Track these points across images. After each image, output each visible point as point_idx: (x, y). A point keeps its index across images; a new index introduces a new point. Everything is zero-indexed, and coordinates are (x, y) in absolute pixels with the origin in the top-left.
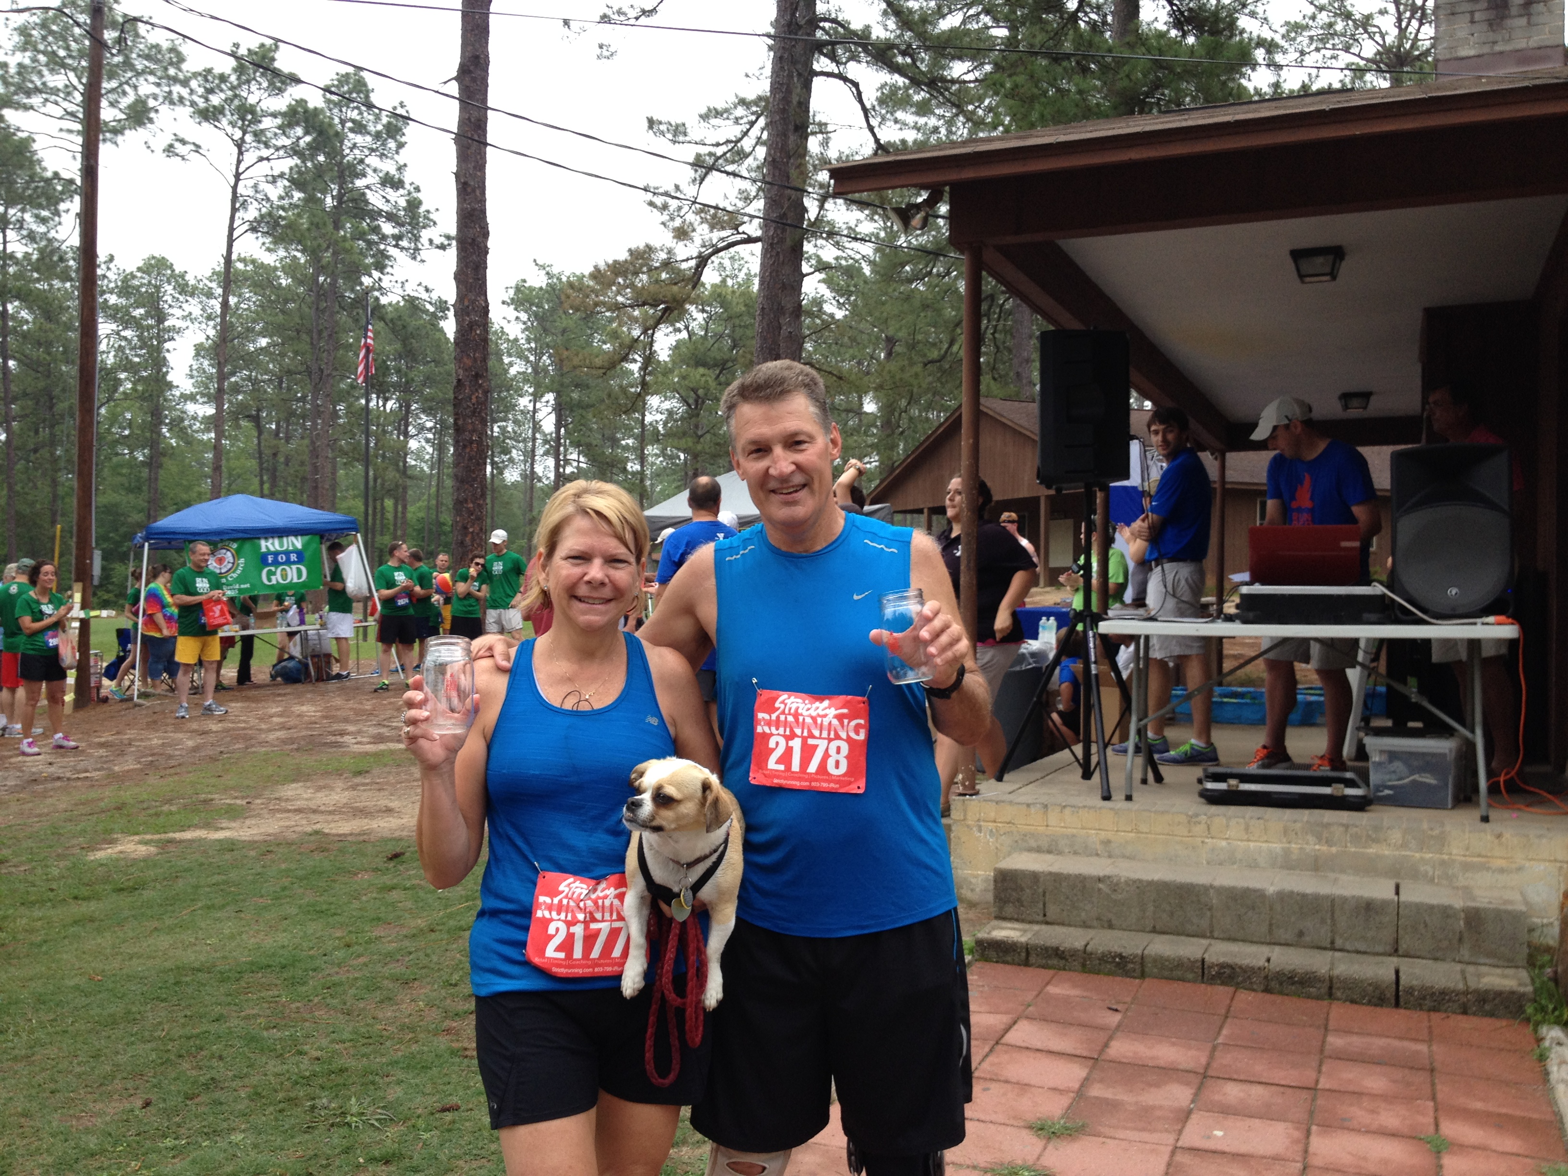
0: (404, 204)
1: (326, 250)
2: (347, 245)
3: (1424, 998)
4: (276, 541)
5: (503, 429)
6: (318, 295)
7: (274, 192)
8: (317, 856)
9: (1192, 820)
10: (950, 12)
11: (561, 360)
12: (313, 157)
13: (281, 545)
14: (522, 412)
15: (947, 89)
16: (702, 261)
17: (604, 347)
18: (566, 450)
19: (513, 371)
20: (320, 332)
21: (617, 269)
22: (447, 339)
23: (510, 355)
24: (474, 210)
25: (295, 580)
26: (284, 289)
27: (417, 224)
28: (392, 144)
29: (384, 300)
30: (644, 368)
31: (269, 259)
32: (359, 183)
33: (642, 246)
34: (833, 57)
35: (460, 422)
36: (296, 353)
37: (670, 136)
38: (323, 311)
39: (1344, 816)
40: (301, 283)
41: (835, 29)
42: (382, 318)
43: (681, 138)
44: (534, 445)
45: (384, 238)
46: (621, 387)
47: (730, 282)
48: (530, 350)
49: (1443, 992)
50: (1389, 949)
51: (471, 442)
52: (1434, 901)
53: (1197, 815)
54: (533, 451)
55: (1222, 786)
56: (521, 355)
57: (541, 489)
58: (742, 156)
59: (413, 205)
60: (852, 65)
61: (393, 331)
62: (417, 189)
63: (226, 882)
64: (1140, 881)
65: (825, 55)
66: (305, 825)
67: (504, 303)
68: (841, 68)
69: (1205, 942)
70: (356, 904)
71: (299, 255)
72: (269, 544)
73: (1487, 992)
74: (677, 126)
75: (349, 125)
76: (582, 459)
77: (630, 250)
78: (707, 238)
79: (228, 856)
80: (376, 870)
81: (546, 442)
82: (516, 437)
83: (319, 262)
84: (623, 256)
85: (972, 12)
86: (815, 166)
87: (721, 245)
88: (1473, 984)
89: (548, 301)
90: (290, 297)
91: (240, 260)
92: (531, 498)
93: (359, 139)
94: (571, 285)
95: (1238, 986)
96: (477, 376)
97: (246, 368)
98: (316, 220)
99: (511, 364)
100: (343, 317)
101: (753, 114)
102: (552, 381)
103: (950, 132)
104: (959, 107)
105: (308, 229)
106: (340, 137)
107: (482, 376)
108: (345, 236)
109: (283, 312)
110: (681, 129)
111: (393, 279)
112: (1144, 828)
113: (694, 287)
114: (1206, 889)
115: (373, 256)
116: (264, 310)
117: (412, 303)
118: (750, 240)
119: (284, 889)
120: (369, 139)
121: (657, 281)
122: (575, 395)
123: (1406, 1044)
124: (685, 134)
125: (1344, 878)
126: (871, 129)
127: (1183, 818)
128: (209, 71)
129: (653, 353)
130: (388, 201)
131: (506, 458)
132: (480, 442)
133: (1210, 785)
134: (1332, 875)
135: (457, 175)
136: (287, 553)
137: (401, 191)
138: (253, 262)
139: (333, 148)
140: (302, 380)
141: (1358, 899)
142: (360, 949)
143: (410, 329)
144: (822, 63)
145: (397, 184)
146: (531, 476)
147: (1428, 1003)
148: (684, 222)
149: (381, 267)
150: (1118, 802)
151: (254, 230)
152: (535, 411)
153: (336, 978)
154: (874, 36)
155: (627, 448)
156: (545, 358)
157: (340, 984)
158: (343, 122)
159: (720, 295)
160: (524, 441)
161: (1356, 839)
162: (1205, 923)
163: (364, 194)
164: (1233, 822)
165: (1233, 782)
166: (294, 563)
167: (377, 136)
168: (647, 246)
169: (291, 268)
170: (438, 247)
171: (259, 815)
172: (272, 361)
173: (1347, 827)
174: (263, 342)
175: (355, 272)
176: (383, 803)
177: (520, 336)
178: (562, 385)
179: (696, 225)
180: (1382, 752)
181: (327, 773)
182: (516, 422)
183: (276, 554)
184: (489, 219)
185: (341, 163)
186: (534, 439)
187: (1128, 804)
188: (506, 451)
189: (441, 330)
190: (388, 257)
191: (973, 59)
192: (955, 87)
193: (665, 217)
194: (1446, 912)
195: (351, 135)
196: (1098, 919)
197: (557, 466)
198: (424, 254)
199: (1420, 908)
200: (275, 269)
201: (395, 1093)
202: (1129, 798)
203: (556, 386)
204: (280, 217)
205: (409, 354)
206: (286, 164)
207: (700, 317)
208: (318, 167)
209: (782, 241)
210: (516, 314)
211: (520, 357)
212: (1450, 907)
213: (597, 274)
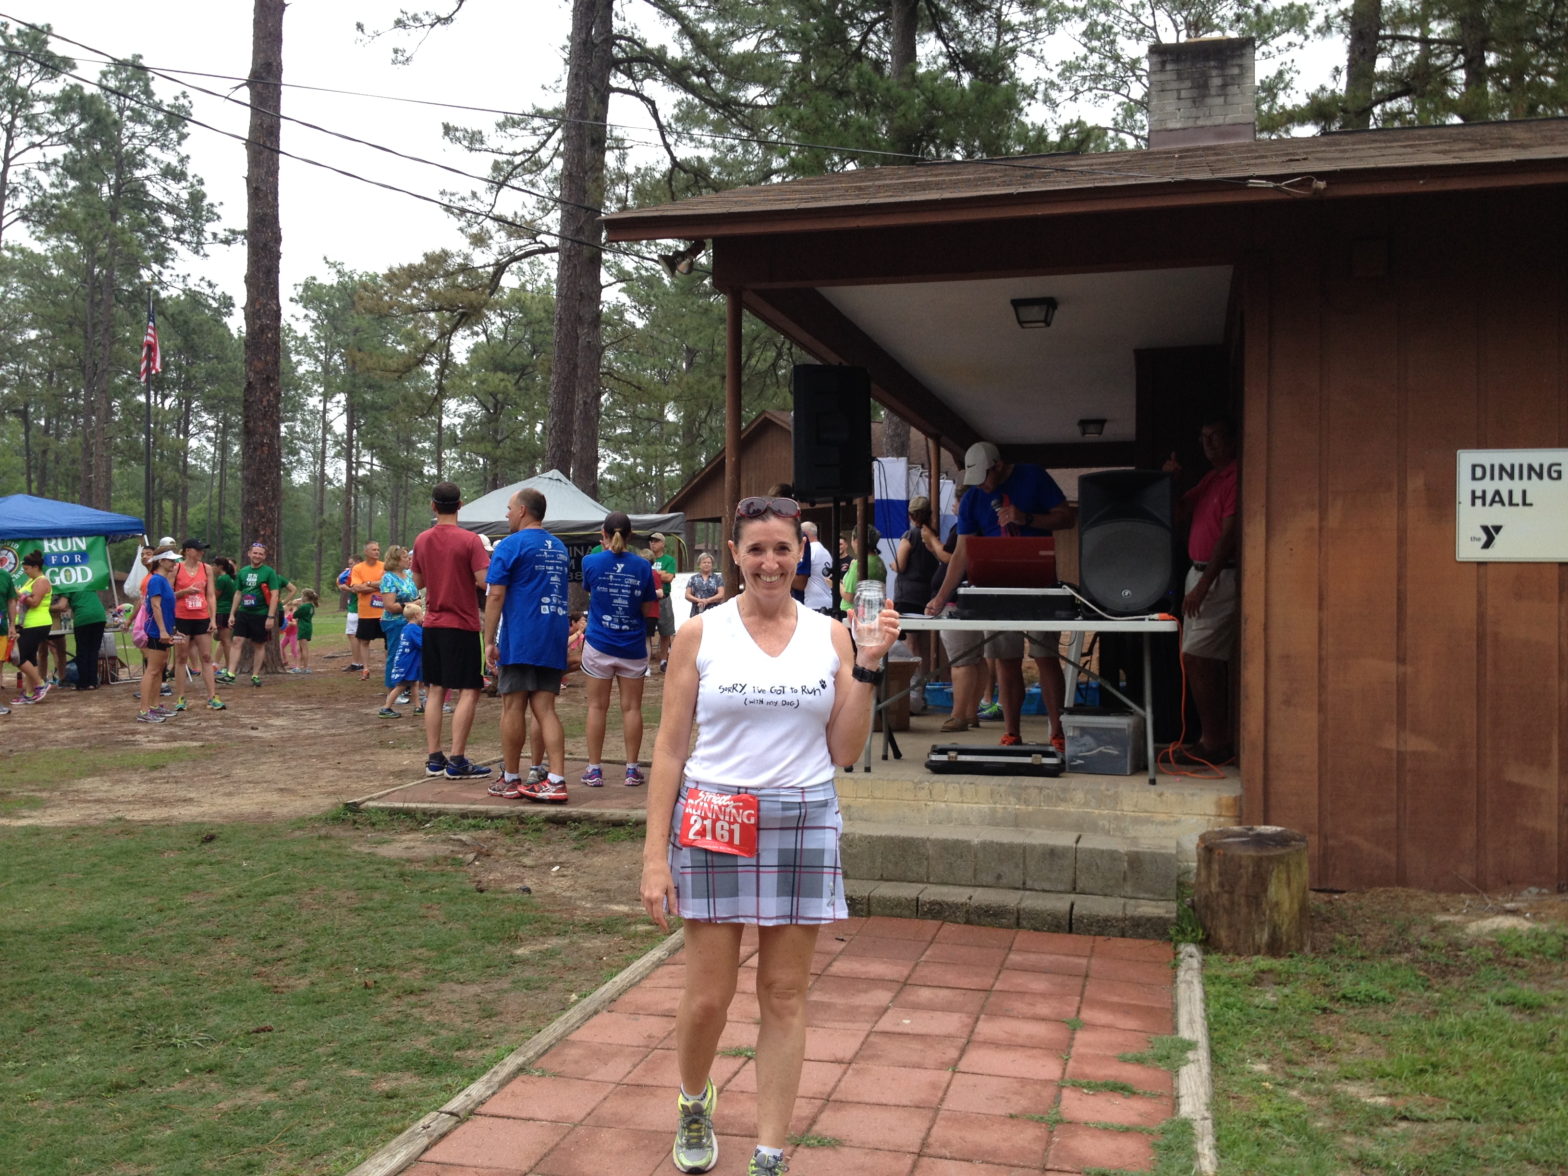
0: (187, 197)
1: (102, 241)
2: (126, 237)
3: (1091, 925)
4: (60, 542)
5: (291, 430)
6: (93, 288)
7: (45, 180)
8: (123, 839)
9: (917, 786)
10: (744, 35)
11: (354, 362)
12: (88, 145)
13: (65, 546)
14: (311, 412)
15: (740, 112)
16: (500, 268)
17: (400, 348)
18: (358, 452)
19: (301, 370)
20: (94, 326)
21: (412, 273)
22: (231, 335)
23: (298, 353)
24: (266, 215)
25: (80, 580)
26: (55, 279)
27: (201, 217)
28: (173, 135)
29: (164, 294)
30: (440, 372)
31: (39, 248)
32: (138, 173)
33: (438, 251)
34: (630, 75)
35: (251, 425)
36: (68, 346)
37: (466, 143)
38: (98, 304)
39: (1040, 781)
40: (74, 274)
41: (632, 49)
42: (162, 313)
43: (477, 146)
44: (324, 447)
45: (164, 230)
46: (416, 389)
47: (529, 287)
48: (320, 349)
49: (1106, 920)
50: (1069, 887)
51: (262, 445)
52: (1104, 847)
53: (921, 782)
54: (323, 452)
55: (944, 758)
56: (310, 353)
57: (332, 492)
58: (540, 166)
59: (197, 198)
60: (648, 83)
61: (173, 325)
62: (201, 182)
63: (35, 862)
64: (871, 837)
65: (622, 72)
66: (106, 814)
67: (292, 300)
68: (638, 84)
69: (921, 886)
70: (165, 877)
71: (72, 244)
72: (52, 545)
73: (1140, 918)
74: (474, 133)
75: (128, 113)
76: (375, 461)
77: (425, 255)
78: (504, 245)
79: (35, 840)
80: (181, 849)
81: (337, 443)
82: (305, 438)
83: (94, 252)
84: (418, 260)
85: (765, 36)
86: (612, 181)
87: (519, 253)
88: (1130, 912)
89: (338, 299)
90: (61, 288)
91: (7, 248)
92: (322, 501)
93: (138, 129)
94: (364, 286)
95: (945, 920)
96: (268, 379)
97: (13, 361)
98: (92, 210)
99: (299, 363)
100: (119, 311)
101: (550, 125)
102: (344, 381)
103: (746, 151)
104: (753, 130)
105: (85, 220)
106: (118, 125)
107: (273, 380)
108: (123, 228)
109: (54, 303)
110: (478, 137)
111: (174, 273)
112: (878, 794)
113: (491, 294)
114: (924, 841)
115: (152, 249)
116: (33, 302)
117: (194, 299)
118: (546, 250)
119: (94, 865)
120: (149, 128)
121: (454, 286)
122: (368, 397)
123: (1071, 959)
124: (482, 142)
125: (1038, 831)
126: (667, 147)
127: (910, 785)
129: (449, 355)
130: (169, 193)
131: (294, 459)
132: (271, 446)
133: (934, 758)
134: (1028, 830)
135: (248, 180)
136: (72, 554)
137: (183, 184)
138: (22, 251)
139: (111, 136)
140: (74, 375)
141: (1044, 846)
142: (173, 913)
143: (192, 325)
144: (618, 80)
145: (179, 176)
146: (321, 478)
147: (1095, 928)
148: (482, 228)
149: (161, 260)
150: (859, 773)
151: (24, 218)
152: (325, 411)
153: (152, 937)
154: (669, 56)
155: (423, 451)
156: (336, 357)
157: (158, 940)
158: (121, 110)
159: (519, 300)
160: (314, 441)
161: (1048, 799)
162: (923, 871)
163: (144, 185)
164: (950, 787)
165: (953, 754)
166: (78, 564)
167: (158, 126)
168: (443, 251)
169: (64, 258)
170: (221, 242)
171: (59, 805)
172: (42, 354)
173: (1041, 789)
174: (33, 334)
175: (133, 265)
176: (182, 794)
177: (309, 334)
178: (354, 385)
179: (493, 233)
180: (1075, 728)
181: (122, 768)
182: (304, 422)
183: (60, 555)
184: (282, 224)
185: (119, 152)
186: (324, 440)
187: (867, 775)
188: (294, 452)
189: (225, 326)
190: (169, 251)
191: (765, 84)
192: (748, 111)
193: (463, 223)
194: (1113, 855)
195: (130, 124)
197: (349, 468)
199: (1092, 853)
200: (46, 258)
201: (214, 1021)
202: (868, 770)
203: (348, 386)
204: (54, 206)
205: (190, 349)
206: (58, 152)
207: (499, 321)
208: (95, 156)
209: (579, 254)
210: (305, 311)
211: (309, 356)
212: (1116, 851)
213: (391, 276)
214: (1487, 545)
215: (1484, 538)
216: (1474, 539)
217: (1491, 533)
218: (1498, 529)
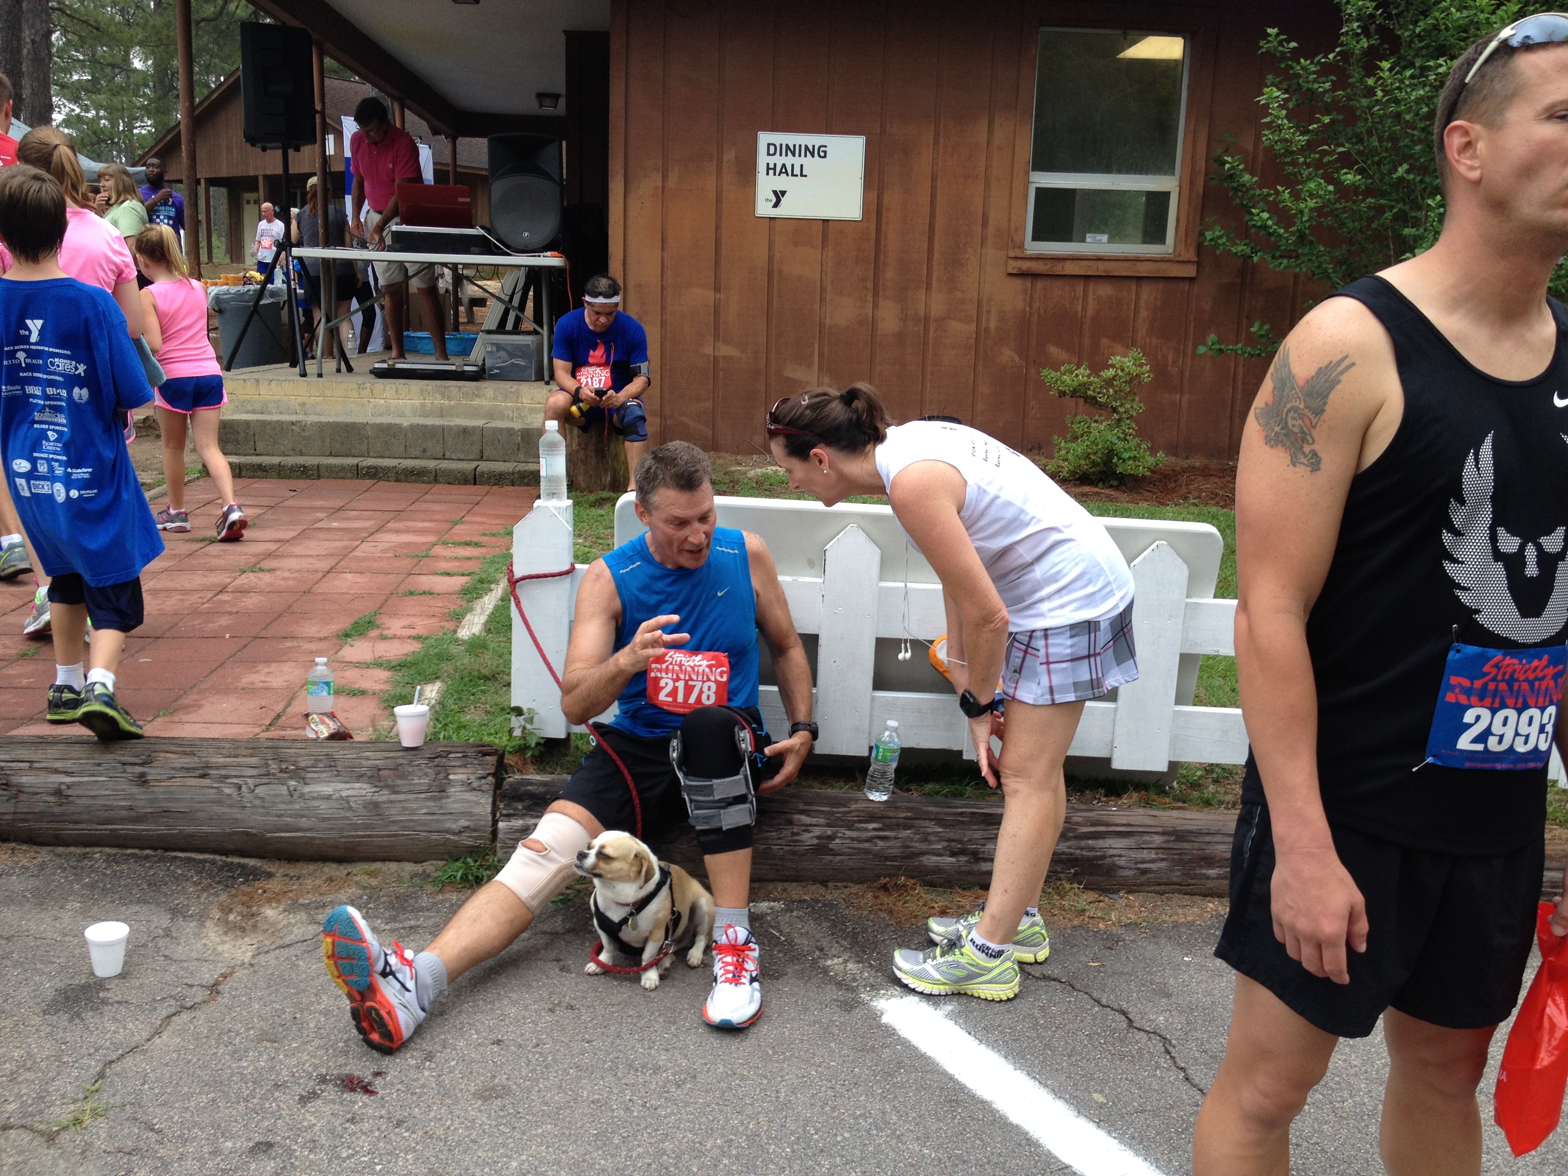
3: (489, 478)
39: (461, 383)
49: (501, 474)
50: (478, 457)
52: (505, 426)
55: (385, 366)
95: (378, 477)
112: (328, 392)
114: (364, 425)
125: (455, 417)
127: (356, 386)
133: (377, 365)
134: (450, 416)
141: (460, 427)
147: (491, 481)
150: (311, 378)
161: (466, 395)
162: (363, 448)
164: (389, 387)
173: (460, 387)
187: (320, 379)
194: (511, 432)
196: (293, 449)
199: (496, 431)
212: (513, 429)
214: (776, 205)
215: (774, 200)
216: (767, 200)
217: (779, 195)
218: (783, 193)
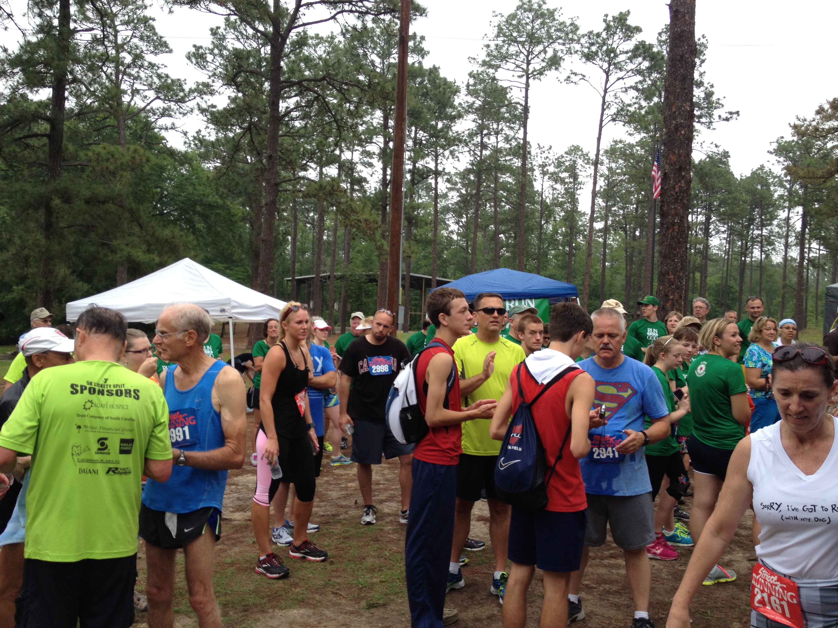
128: (591, 32)
151: (613, 120)
198: (714, 125)
